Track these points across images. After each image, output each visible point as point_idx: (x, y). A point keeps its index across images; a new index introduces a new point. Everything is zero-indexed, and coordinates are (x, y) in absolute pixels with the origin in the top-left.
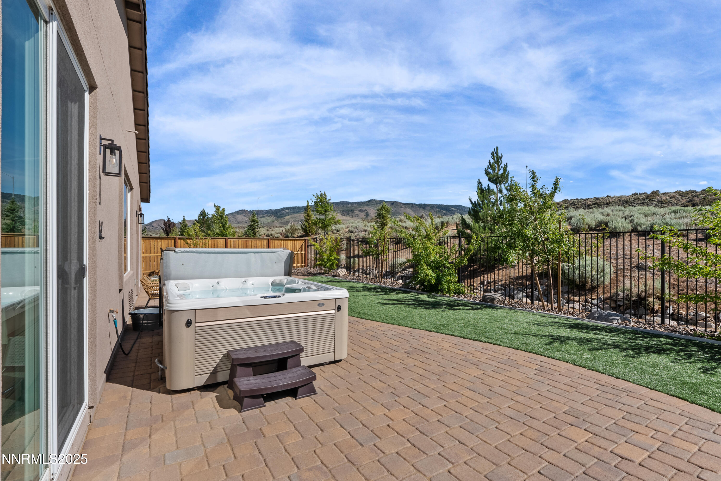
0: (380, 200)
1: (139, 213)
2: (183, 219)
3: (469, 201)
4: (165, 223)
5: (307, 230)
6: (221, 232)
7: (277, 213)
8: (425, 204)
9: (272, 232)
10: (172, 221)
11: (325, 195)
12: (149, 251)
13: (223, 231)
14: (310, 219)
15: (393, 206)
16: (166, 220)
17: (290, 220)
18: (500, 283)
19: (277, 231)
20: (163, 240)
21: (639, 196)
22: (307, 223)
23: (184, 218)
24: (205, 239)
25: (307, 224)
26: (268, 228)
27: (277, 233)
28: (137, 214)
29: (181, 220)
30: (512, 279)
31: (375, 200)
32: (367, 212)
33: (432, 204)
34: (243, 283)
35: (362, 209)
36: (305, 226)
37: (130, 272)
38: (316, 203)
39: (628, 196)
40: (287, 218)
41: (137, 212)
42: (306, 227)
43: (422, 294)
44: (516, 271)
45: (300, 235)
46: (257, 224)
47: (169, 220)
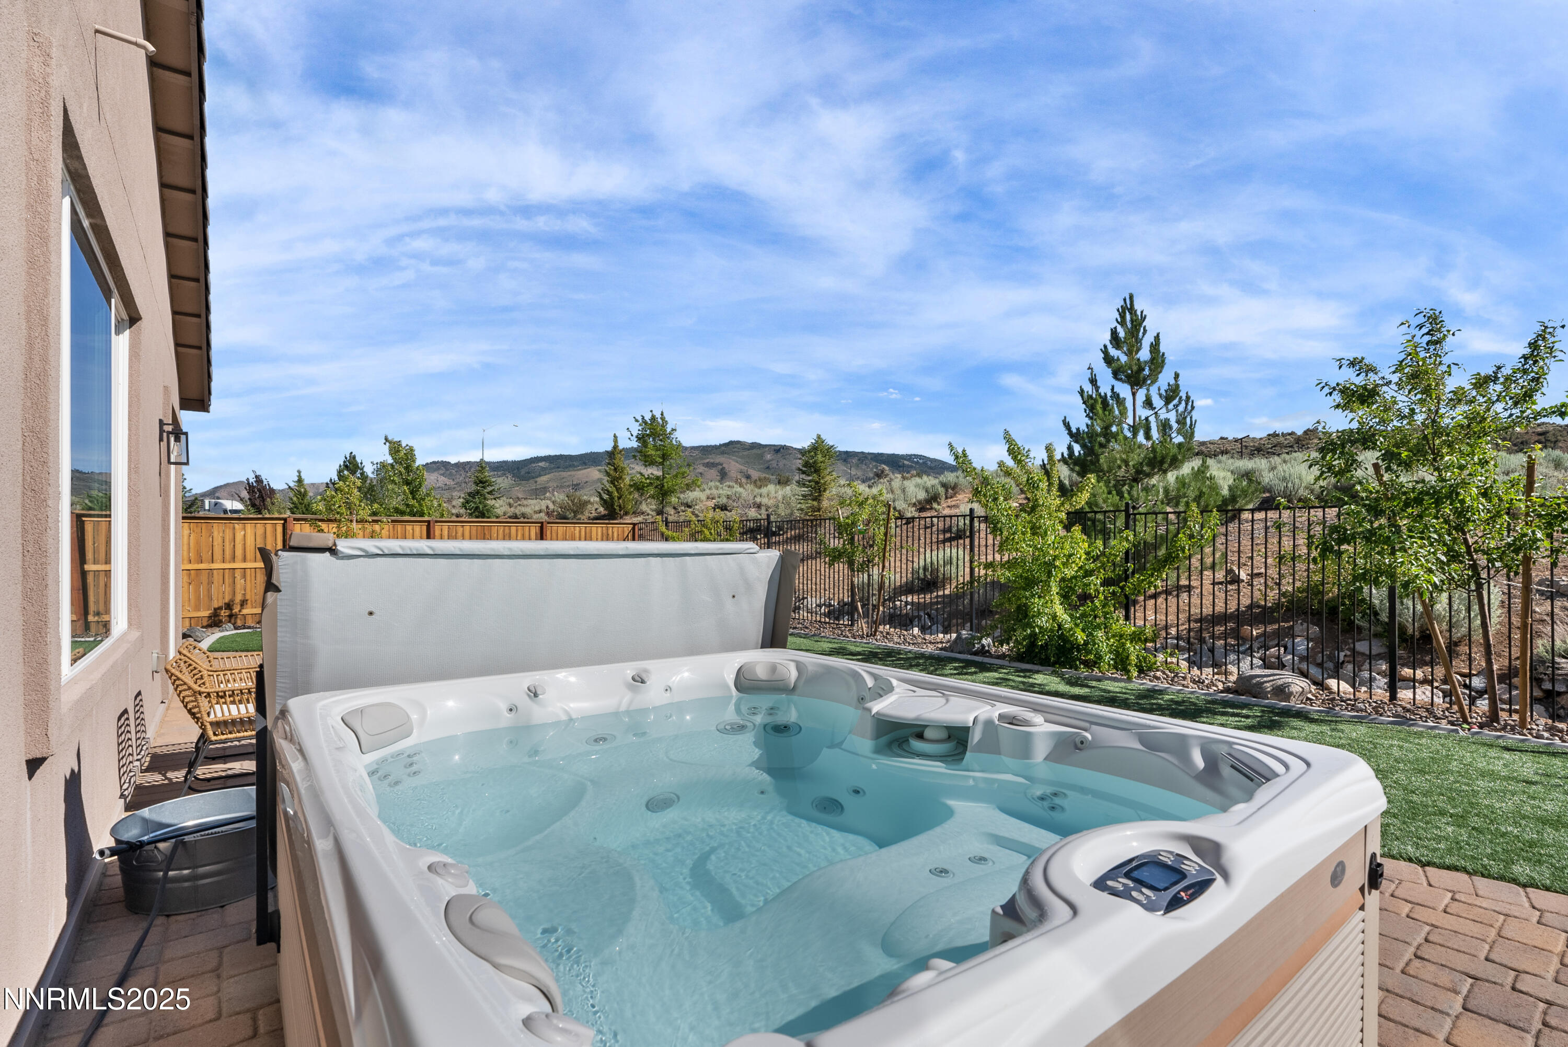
0: (750, 441)
1: (170, 428)
2: (296, 479)
3: (1063, 428)
4: (250, 488)
5: (612, 505)
6: (408, 505)
7: (518, 468)
8: (847, 452)
9: (523, 510)
10: (265, 482)
11: (663, 418)
12: (206, 555)
13: (412, 502)
14: (621, 478)
15: (779, 455)
16: (252, 480)
17: (550, 484)
18: (1173, 631)
19: (533, 507)
20: (249, 526)
21: (1282, 439)
22: (615, 486)
23: (299, 476)
24: (374, 521)
25: (612, 489)
26: (511, 501)
27: (536, 512)
28: (161, 431)
29: (292, 480)
30: (1196, 621)
31: (738, 442)
32: (723, 468)
33: (862, 453)
34: (631, 688)
35: (712, 461)
36: (609, 493)
37: (124, 635)
38: (640, 438)
39: (1261, 439)
40: (543, 479)
41: (161, 423)
42: (612, 498)
43: (1038, 672)
44: (1195, 600)
45: (594, 514)
46: (489, 489)
47: (258, 479)
